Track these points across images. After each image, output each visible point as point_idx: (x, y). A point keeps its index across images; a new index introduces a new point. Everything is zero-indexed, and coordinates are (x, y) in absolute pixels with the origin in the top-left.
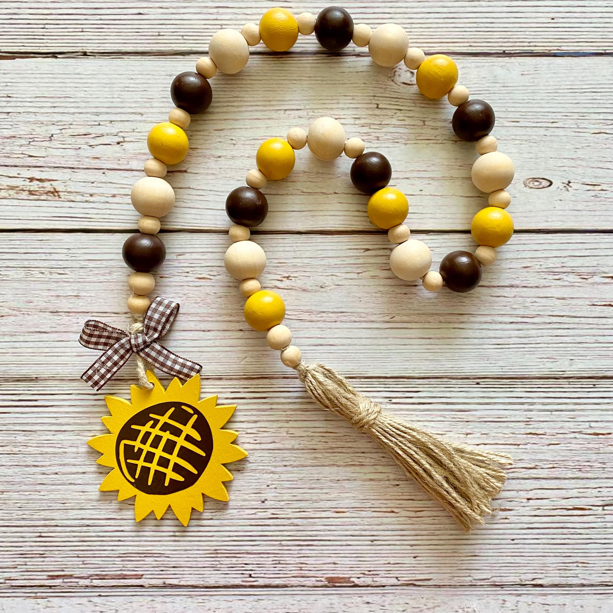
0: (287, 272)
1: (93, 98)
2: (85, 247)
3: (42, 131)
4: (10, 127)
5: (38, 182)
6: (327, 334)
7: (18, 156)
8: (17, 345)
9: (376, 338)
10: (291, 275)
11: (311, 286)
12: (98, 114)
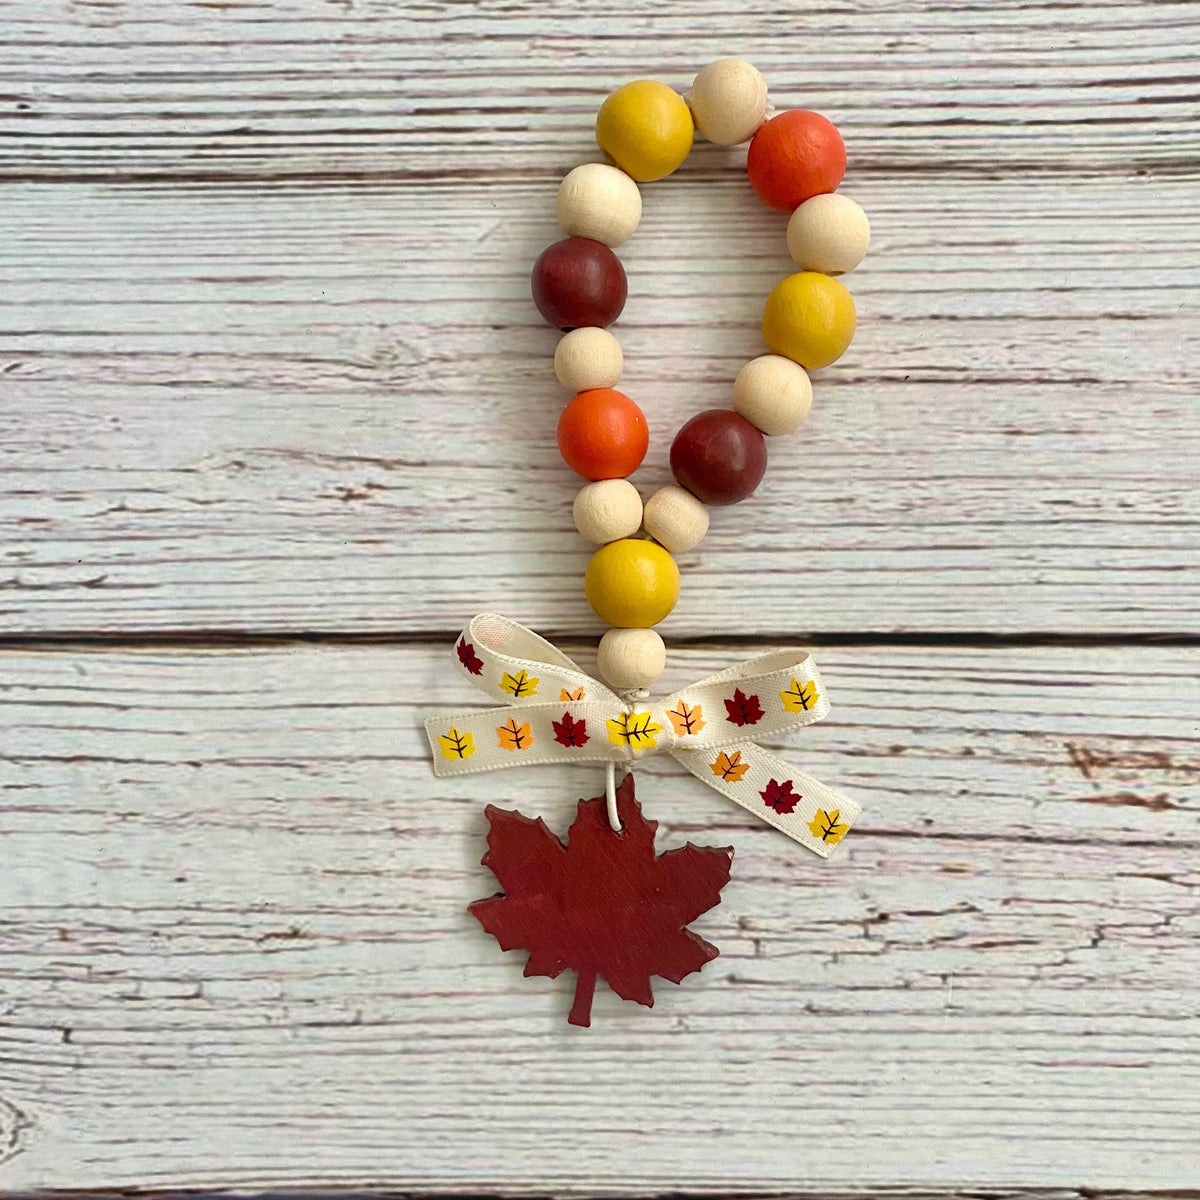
0: (353, 513)
1: (964, 1061)
2: (989, 589)
3: (1130, 957)
5: (1141, 794)
9: (66, 302)
10: (339, 504)
11: (273, 468)
12: (949, 1010)
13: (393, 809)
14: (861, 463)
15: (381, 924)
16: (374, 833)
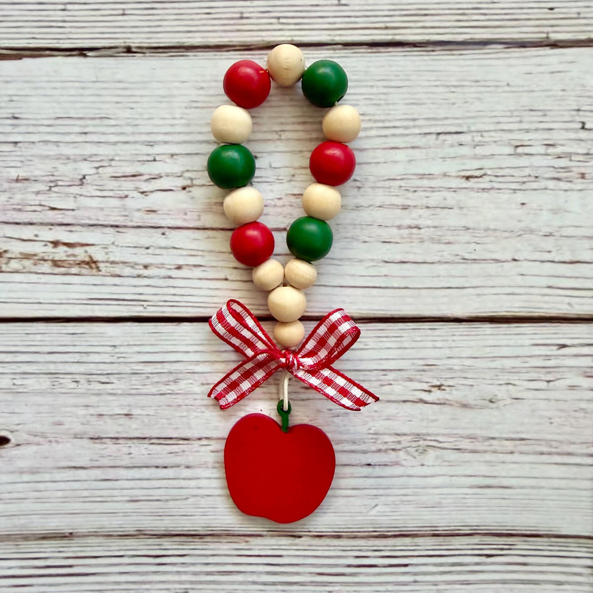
0: (438, 379)
1: (144, 119)
2: (138, 343)
3: (68, 171)
4: (19, 164)
5: (65, 248)
6: (500, 470)
7: (33, 208)
8: (41, 486)
9: (575, 479)
10: (444, 383)
11: (475, 400)
12: (151, 144)
13: (420, 238)
14: (198, 401)
15: (425, 183)
16: (429, 227)
